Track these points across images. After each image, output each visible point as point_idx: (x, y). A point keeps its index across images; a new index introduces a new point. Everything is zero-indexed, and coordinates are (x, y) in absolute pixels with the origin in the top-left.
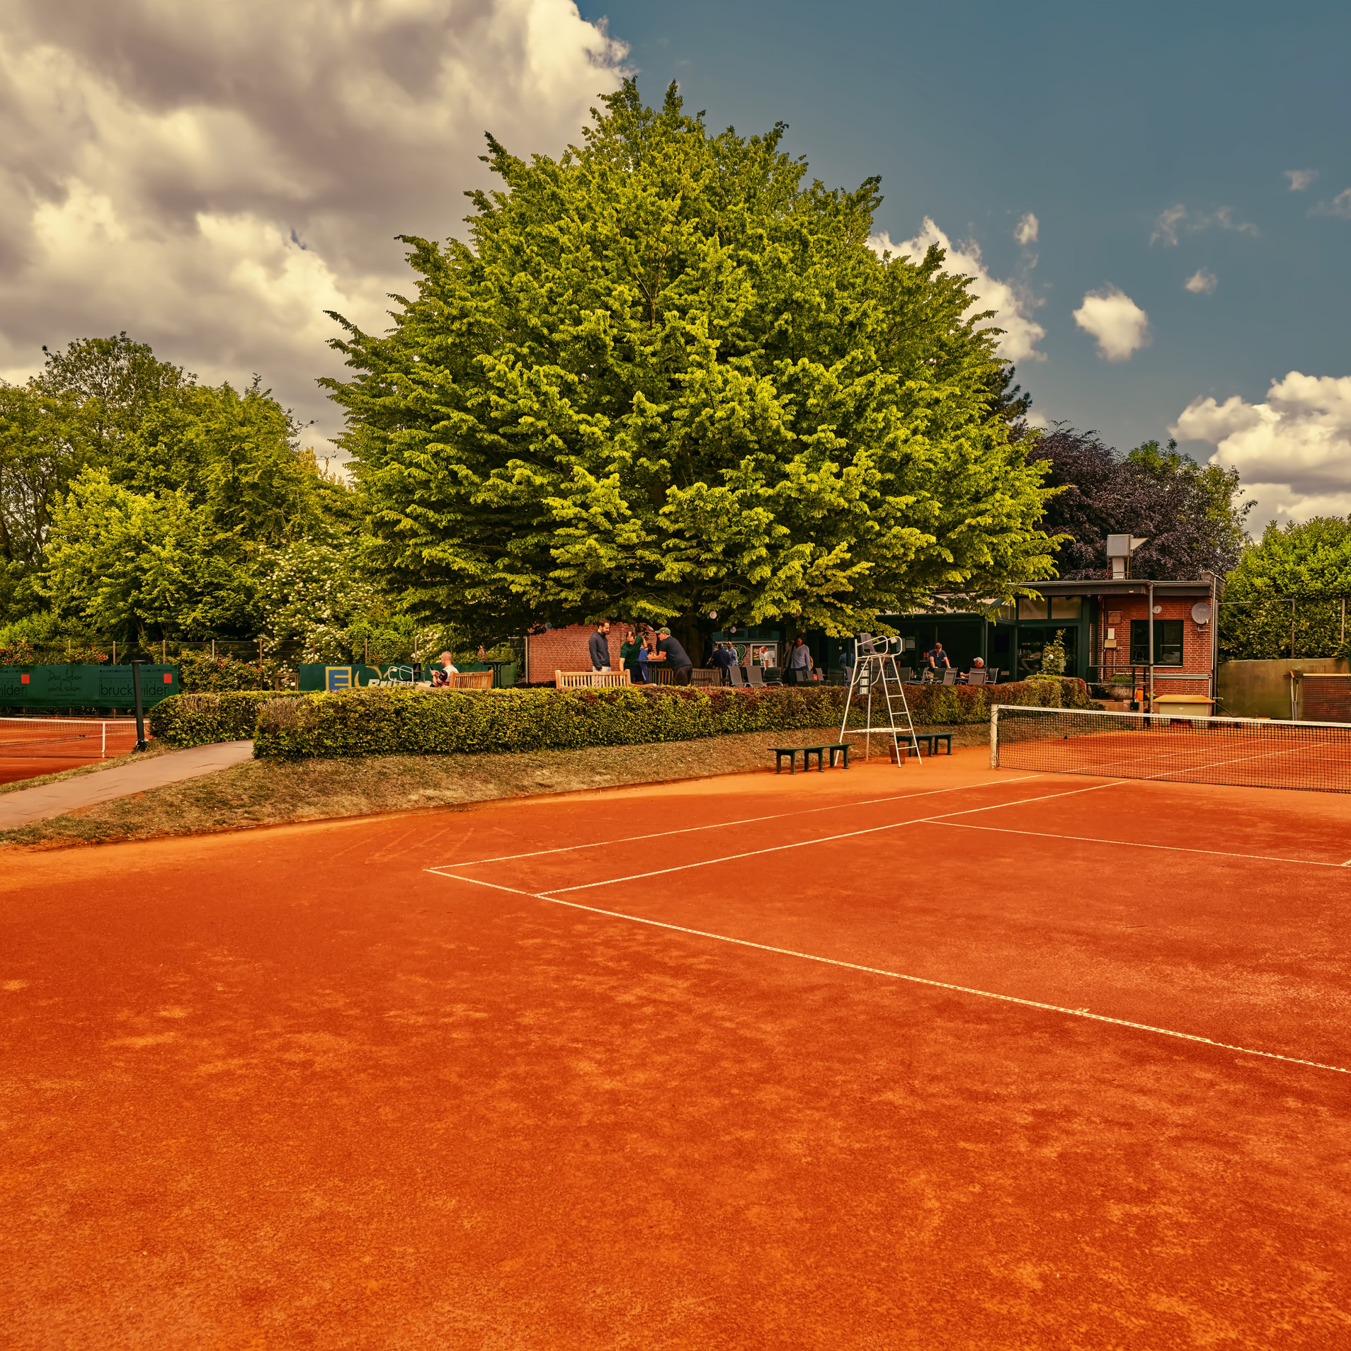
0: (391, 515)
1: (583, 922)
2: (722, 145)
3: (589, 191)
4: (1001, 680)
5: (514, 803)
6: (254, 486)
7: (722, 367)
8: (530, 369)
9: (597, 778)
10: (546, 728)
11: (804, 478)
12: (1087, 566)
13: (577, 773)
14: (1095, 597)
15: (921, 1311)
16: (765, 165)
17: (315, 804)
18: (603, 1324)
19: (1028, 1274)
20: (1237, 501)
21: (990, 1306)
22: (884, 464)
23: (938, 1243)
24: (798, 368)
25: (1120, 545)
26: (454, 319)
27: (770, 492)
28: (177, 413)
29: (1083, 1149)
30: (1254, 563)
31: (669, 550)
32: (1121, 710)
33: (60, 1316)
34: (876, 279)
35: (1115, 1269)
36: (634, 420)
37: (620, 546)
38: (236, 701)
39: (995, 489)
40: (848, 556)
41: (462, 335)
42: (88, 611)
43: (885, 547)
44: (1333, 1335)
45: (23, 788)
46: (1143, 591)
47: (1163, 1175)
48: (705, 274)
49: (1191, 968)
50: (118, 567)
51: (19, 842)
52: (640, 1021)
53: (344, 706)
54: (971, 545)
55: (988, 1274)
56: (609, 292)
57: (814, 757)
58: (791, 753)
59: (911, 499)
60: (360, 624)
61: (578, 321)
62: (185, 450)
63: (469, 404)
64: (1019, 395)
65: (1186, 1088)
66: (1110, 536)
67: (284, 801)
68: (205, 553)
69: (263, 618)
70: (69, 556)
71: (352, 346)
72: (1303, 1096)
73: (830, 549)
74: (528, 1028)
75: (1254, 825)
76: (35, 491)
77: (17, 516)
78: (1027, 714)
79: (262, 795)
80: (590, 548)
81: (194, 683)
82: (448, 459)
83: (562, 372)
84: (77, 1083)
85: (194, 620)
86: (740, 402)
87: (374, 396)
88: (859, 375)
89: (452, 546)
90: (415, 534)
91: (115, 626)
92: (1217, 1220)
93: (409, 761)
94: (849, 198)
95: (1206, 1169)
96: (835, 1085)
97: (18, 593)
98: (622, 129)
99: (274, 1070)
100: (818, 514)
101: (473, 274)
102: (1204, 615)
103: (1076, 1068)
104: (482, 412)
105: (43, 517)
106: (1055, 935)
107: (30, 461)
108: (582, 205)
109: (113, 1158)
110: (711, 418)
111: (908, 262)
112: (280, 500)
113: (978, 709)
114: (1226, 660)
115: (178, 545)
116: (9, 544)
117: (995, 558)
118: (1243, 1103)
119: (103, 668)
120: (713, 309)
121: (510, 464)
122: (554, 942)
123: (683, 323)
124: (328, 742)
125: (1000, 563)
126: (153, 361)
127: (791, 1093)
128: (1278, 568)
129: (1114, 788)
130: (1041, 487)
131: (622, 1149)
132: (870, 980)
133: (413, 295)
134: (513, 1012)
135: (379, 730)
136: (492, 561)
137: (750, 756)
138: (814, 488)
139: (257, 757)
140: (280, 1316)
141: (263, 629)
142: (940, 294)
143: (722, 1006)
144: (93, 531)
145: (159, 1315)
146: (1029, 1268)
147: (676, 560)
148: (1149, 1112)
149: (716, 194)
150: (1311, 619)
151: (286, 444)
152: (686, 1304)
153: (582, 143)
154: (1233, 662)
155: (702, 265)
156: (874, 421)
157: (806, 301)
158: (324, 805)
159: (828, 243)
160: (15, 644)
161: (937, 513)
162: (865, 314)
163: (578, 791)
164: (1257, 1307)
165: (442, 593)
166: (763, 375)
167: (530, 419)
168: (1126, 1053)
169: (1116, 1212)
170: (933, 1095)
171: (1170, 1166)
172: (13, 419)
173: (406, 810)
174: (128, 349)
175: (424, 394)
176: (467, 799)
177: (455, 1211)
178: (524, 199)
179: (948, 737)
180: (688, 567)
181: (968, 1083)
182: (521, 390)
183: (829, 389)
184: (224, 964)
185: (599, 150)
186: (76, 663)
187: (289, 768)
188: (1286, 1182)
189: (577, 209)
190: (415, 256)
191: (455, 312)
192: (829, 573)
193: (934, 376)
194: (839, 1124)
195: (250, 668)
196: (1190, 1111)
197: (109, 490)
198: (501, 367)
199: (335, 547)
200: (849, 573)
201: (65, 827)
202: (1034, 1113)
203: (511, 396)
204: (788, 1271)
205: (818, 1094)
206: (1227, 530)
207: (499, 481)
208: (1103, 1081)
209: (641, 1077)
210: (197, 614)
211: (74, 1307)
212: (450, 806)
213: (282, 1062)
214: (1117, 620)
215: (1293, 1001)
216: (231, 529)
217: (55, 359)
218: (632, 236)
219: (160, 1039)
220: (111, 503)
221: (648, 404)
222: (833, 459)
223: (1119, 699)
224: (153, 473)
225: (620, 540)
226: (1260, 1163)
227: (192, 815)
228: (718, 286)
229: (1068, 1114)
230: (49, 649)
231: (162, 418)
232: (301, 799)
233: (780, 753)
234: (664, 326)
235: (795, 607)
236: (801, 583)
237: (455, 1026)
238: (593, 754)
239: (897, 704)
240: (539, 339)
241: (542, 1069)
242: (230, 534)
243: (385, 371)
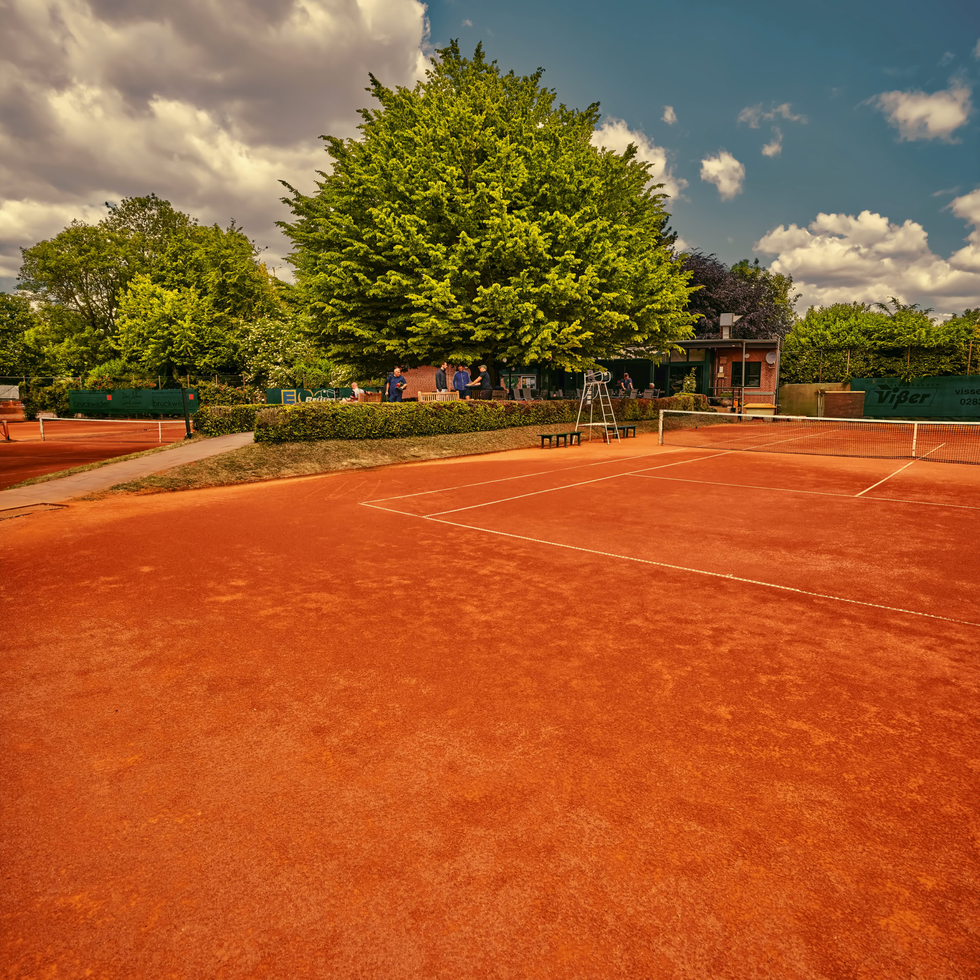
0: (321, 305)
1: (452, 531)
2: (507, 81)
3: (431, 109)
4: (661, 396)
5: (400, 466)
6: (235, 285)
7: (509, 216)
8: (399, 216)
9: (444, 452)
10: (415, 424)
11: (557, 282)
12: (708, 332)
13: (433, 449)
14: (713, 349)
15: (671, 731)
16: (532, 95)
17: (291, 468)
18: (507, 741)
19: (723, 711)
20: (791, 294)
21: (707, 728)
22: (601, 273)
23: (674, 697)
24: (553, 217)
25: (727, 319)
26: (355, 186)
27: (537, 290)
28: (188, 242)
29: (740, 648)
30: (801, 329)
31: (479, 323)
32: (726, 412)
33: (217, 743)
34: (596, 164)
35: (767, 708)
36: (459, 247)
37: (450, 320)
38: (241, 410)
39: (662, 288)
40: (580, 328)
41: (359, 196)
42: (144, 358)
43: (600, 321)
44: (884, 739)
45: (125, 460)
46: (740, 346)
47: (785, 660)
48: (499, 160)
49: (783, 552)
50: (159, 332)
51: (129, 490)
52: (494, 584)
53: (303, 413)
54: (649, 319)
55: (703, 712)
56: (444, 170)
57: (562, 439)
58: (550, 437)
59: (615, 295)
60: (300, 366)
61: (426, 188)
62: (193, 264)
63: (364, 238)
64: (671, 233)
65: (790, 615)
66: (722, 315)
67: (274, 466)
68: (209, 324)
69: (243, 362)
70: (130, 327)
71: (295, 202)
72: (852, 618)
73: (570, 323)
74: (433, 589)
75: (805, 475)
76: (107, 287)
77: (97, 303)
78: (674, 414)
79: (261, 463)
80: (432, 323)
81: (206, 400)
82: (353, 271)
83: (418, 219)
84: (195, 621)
85: (205, 363)
86: (520, 237)
87: (308, 232)
88: (587, 221)
89: (355, 322)
90: (333, 315)
91: (159, 367)
92: (817, 682)
93: (341, 443)
94: (582, 115)
95: (807, 657)
96: (605, 616)
97: (101, 348)
98: (450, 71)
99: (301, 613)
100: (564, 303)
101: (365, 159)
102: (774, 360)
103: (731, 605)
104: (372, 242)
105: (113, 303)
106: (708, 536)
107: (104, 270)
108: (427, 118)
109: (225, 660)
110: (504, 247)
111: (615, 154)
112: (250, 294)
113: (650, 412)
114: (783, 384)
115: (193, 320)
116: (95, 319)
117: (661, 327)
118: (821, 622)
119: (154, 391)
120: (504, 181)
121: (388, 273)
122: (438, 542)
123: (487, 190)
124: (296, 433)
125: (664, 330)
126: (172, 211)
127: (582, 620)
128: (814, 332)
129: (727, 455)
130: (687, 286)
131: (498, 651)
132: (613, 561)
133: (330, 172)
134: (424, 580)
135: (324, 426)
136: (379, 330)
137: (527, 439)
138: (562, 288)
139: (256, 441)
140: (336, 741)
141: (244, 369)
142: (634, 172)
143: (536, 575)
144: (143, 312)
145: (271, 741)
146: (723, 708)
147: (483, 329)
148: (772, 628)
149: (503, 112)
150: (831, 361)
151: (252, 260)
152: (548, 730)
153: (425, 80)
154: (787, 385)
155: (498, 154)
156: (596, 248)
157: (558, 177)
158: (296, 468)
159: (570, 142)
160: (102, 378)
161: (630, 302)
162: (592, 185)
163: (435, 459)
164: (843, 725)
165: (350, 348)
166: (532, 221)
167: (400, 247)
168: (755, 597)
169: (763, 679)
170: (657, 621)
171: (788, 655)
172: (92, 245)
173: (341, 471)
174: (157, 204)
175: (338, 231)
176: (374, 464)
177: (416, 685)
178: (392, 114)
179: (634, 428)
180: (488, 333)
181: (675, 614)
182: (394, 229)
183: (570, 229)
184: (260, 556)
185: (436, 84)
186: (138, 388)
187: (275, 447)
188: (850, 663)
189: (423, 120)
190: (330, 148)
191: (355, 182)
192: (569, 337)
193: (629, 221)
194: (611, 637)
195: (238, 391)
196: (794, 627)
197: (152, 288)
198: (383, 216)
199: (283, 321)
200: (580, 337)
201: (154, 482)
202: (713, 629)
203: (388, 233)
204: (598, 713)
205: (597, 621)
206: (784, 310)
207: (382, 283)
208: (746, 612)
209: (500, 613)
210: (206, 360)
211: (224, 738)
212: (365, 468)
213: (304, 608)
214: (725, 362)
215: (840, 569)
216: (223, 311)
217: (114, 210)
218: (457, 137)
219: (235, 597)
220: (153, 295)
221: (469, 239)
222: (573, 271)
223: (725, 406)
224: (176, 278)
225: (451, 318)
226: (834, 653)
227: (224, 474)
228: (508, 168)
229: (730, 630)
230: (122, 380)
231: (179, 245)
232: (283, 465)
233: (543, 437)
234: (475, 192)
235: (548, 355)
236: (551, 342)
237: (394, 588)
238: (441, 438)
239: (607, 410)
240: (404, 198)
241: (447, 610)
242: (222, 313)
243: (314, 217)
